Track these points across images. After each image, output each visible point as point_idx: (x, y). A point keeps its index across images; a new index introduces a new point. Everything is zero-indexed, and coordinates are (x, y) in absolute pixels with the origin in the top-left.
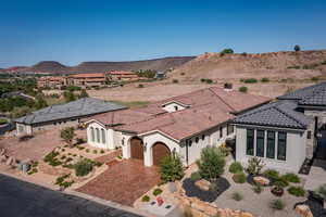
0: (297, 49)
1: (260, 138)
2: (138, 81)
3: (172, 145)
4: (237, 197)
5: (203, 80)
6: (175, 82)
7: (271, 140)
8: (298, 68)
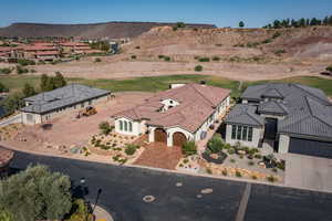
0: (241, 24)
1: (239, 130)
2: (94, 54)
3: (187, 134)
4: (233, 161)
5: (160, 57)
6: (134, 57)
7: (245, 131)
8: (242, 46)
